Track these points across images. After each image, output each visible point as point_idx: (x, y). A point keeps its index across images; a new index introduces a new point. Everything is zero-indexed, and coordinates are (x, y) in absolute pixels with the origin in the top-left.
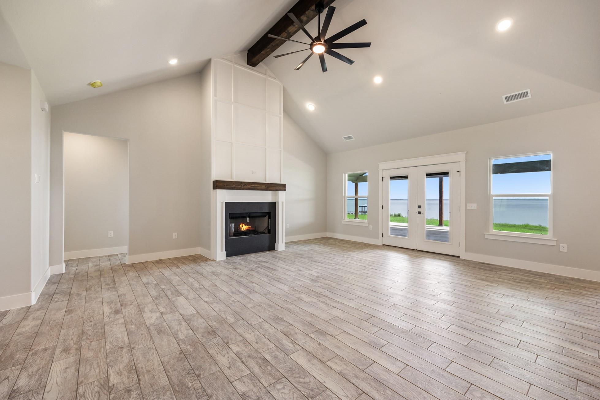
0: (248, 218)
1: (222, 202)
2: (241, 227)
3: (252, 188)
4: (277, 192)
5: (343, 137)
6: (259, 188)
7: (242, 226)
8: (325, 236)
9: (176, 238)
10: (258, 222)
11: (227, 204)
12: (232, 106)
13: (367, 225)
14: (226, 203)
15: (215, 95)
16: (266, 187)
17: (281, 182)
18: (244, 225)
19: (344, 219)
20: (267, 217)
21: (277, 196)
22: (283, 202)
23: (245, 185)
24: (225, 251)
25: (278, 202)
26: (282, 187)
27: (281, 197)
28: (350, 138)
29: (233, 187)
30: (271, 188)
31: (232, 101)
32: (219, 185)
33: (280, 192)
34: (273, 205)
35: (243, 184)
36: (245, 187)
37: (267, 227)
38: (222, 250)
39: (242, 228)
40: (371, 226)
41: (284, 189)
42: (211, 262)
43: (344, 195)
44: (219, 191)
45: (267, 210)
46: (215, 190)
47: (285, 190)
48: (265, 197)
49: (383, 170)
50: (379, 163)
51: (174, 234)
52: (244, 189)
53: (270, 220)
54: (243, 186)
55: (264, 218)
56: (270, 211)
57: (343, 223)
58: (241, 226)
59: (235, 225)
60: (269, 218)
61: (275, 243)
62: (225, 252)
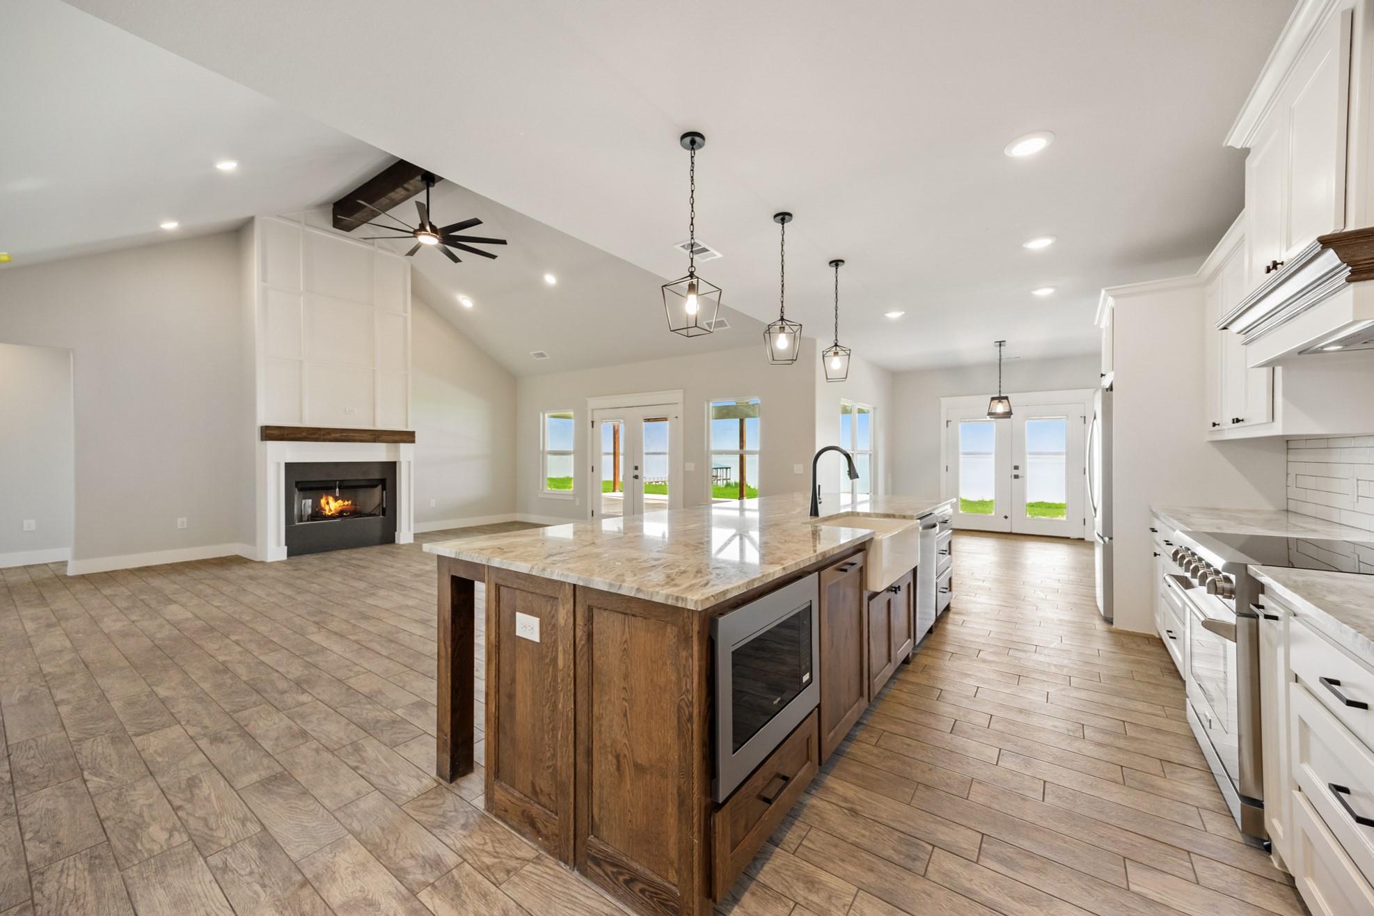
0: (337, 490)
1: (278, 464)
2: (323, 505)
3: (343, 438)
4: (398, 444)
5: (531, 353)
6: (357, 438)
7: (328, 503)
8: (513, 520)
9: (185, 526)
10: (362, 495)
11: (289, 466)
12: (302, 298)
13: (571, 498)
14: (287, 464)
15: (264, 278)
16: (374, 436)
17: (407, 427)
18: (331, 499)
19: (543, 490)
20: (380, 487)
21: (397, 451)
22: (409, 462)
23: (329, 433)
24: (286, 545)
25: (400, 462)
26: (409, 437)
27: (405, 454)
28: (542, 355)
29: (301, 436)
30: (383, 437)
31: (302, 289)
32: (271, 433)
33: (402, 445)
34: (391, 467)
35: (322, 433)
36: (328, 437)
37: (379, 505)
38: (279, 544)
39: (327, 508)
40: (577, 500)
41: (412, 439)
42: (253, 565)
43: (541, 448)
44: (271, 445)
45: (376, 475)
46: (264, 442)
47: (413, 442)
48: (376, 453)
49: (593, 410)
50: (587, 399)
51: (179, 520)
52: (325, 440)
53: (385, 492)
54: (324, 435)
55: (376, 489)
56: (383, 477)
57: (540, 496)
58: (323, 501)
59: (312, 503)
60: (384, 488)
61: (396, 531)
62: (286, 547)
